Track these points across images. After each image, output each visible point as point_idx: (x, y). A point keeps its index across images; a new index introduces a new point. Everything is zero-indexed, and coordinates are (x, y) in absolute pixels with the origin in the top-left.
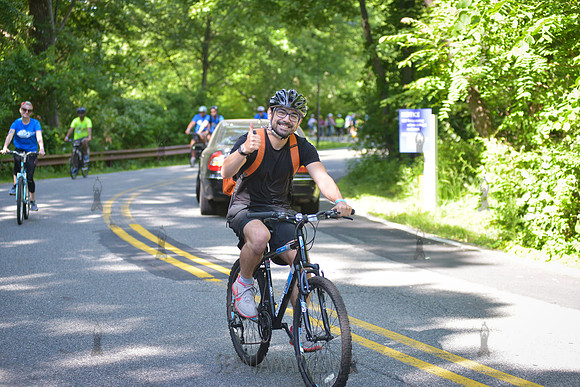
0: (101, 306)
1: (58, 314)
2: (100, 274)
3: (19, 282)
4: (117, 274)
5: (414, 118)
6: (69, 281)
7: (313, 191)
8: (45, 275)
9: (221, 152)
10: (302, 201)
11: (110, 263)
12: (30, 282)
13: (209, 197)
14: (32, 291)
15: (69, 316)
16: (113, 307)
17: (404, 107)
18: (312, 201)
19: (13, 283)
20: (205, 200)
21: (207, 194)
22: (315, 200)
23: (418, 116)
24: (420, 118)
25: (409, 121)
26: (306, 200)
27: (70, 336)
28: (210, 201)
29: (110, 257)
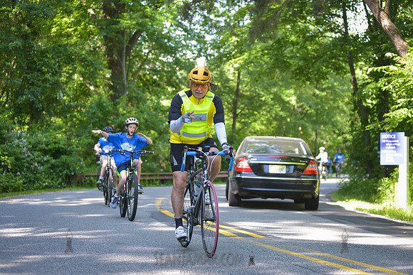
0: (146, 248)
1: (111, 252)
2: (148, 231)
3: (83, 234)
4: (162, 232)
5: (391, 139)
6: (123, 235)
7: (315, 189)
8: (105, 231)
9: (245, 158)
10: (306, 196)
11: (156, 227)
12: (92, 234)
13: (235, 193)
14: (93, 239)
15: (120, 252)
16: (155, 249)
17: (384, 131)
18: (314, 197)
19: (79, 234)
20: (232, 194)
21: (234, 190)
22: (316, 196)
23: (394, 137)
24: (396, 139)
25: (387, 141)
26: (310, 196)
27: (118, 264)
28: (237, 195)
29: (158, 224)
